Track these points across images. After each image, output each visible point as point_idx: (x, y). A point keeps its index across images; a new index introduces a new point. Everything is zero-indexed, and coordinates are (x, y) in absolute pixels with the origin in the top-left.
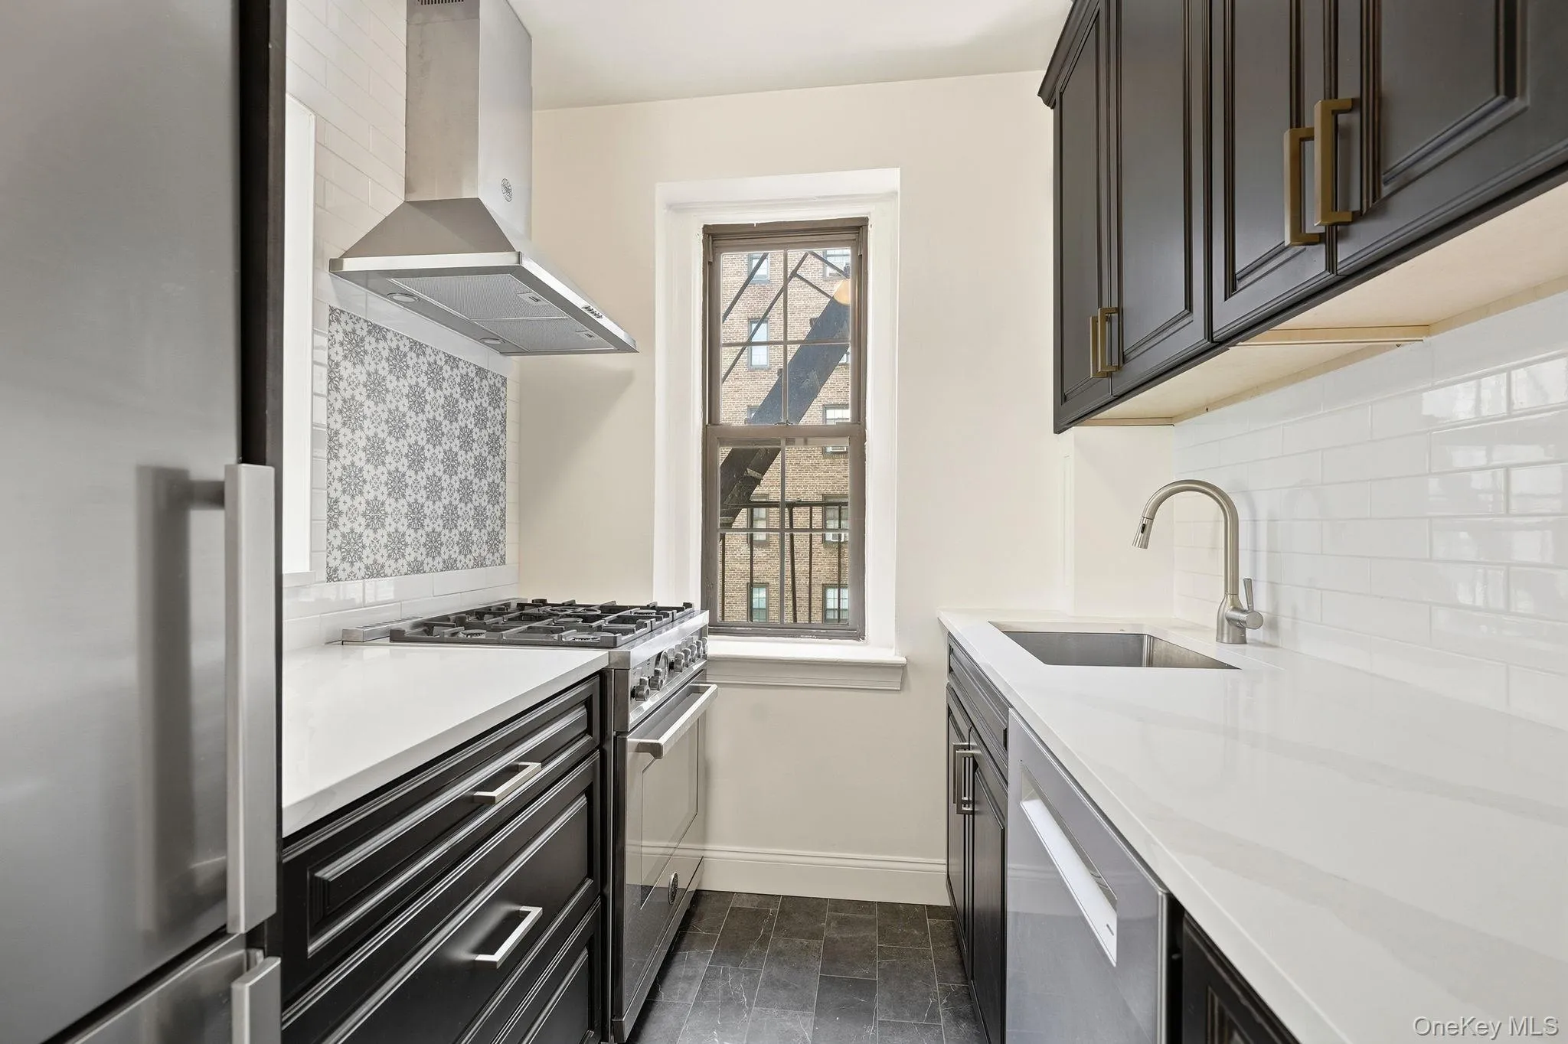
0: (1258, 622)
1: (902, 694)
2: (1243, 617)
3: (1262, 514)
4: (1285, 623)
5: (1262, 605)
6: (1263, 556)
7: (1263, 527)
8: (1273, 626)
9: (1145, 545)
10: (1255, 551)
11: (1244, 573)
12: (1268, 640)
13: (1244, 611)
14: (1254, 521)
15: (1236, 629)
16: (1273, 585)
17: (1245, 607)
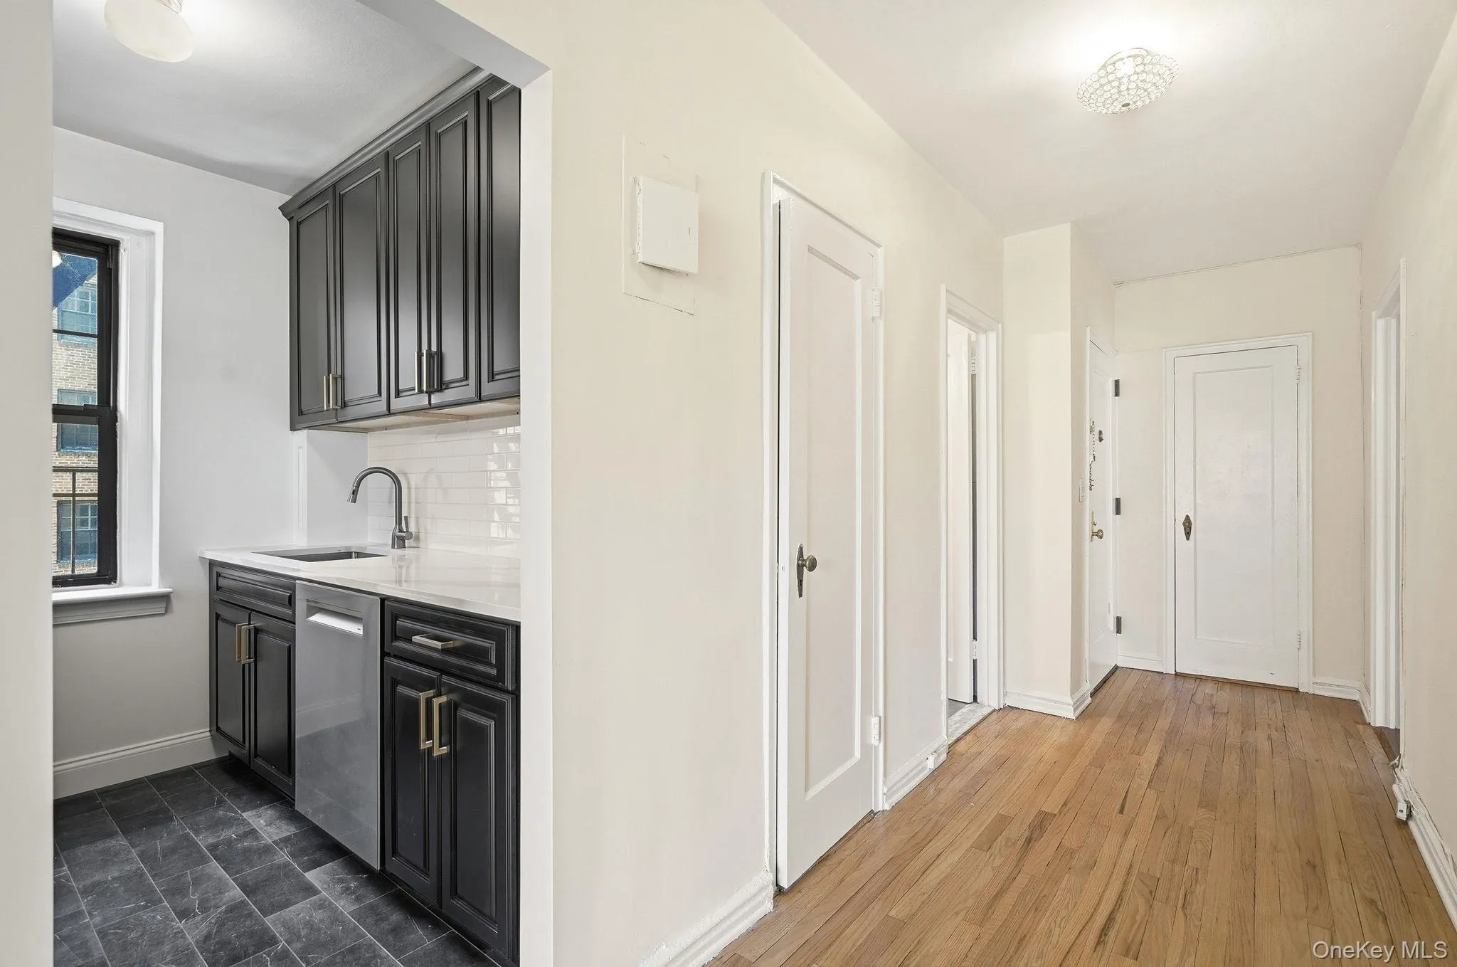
0: (410, 535)
1: (166, 617)
2: (404, 534)
3: (413, 485)
4: (421, 536)
5: (412, 529)
6: (413, 505)
7: (413, 491)
8: (417, 539)
9: (354, 501)
10: (409, 503)
11: (404, 514)
12: (415, 545)
13: (404, 532)
14: (409, 488)
15: (400, 541)
16: (417, 519)
17: (405, 530)
